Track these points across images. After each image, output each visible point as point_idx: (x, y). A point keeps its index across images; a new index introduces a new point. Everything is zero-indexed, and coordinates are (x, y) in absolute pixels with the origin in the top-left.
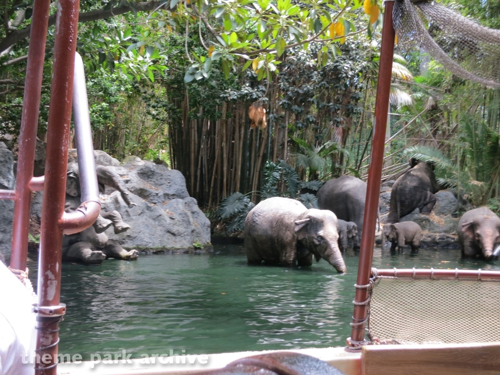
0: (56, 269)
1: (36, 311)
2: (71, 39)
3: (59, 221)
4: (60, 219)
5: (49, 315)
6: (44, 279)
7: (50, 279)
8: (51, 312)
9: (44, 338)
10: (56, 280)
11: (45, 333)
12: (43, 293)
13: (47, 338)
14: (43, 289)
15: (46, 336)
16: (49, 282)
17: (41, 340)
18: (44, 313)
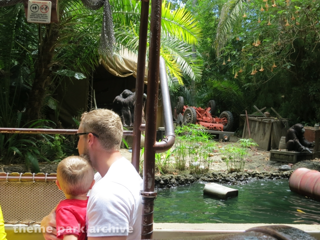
0: (152, 172)
1: (142, 194)
2: (157, 49)
3: (154, 146)
4: (154, 145)
5: (149, 196)
6: (146, 177)
7: (149, 177)
8: (150, 195)
9: (146, 209)
10: (152, 178)
11: (147, 206)
12: (145, 185)
13: (148, 209)
14: (146, 182)
15: (147, 208)
16: (148, 179)
17: (145, 210)
18: (146, 195)
